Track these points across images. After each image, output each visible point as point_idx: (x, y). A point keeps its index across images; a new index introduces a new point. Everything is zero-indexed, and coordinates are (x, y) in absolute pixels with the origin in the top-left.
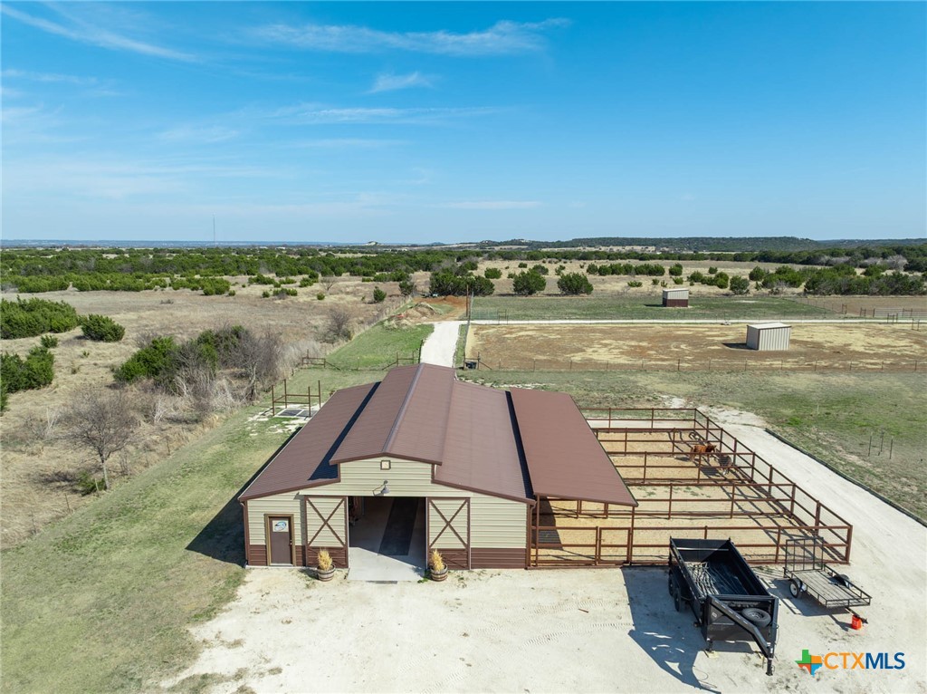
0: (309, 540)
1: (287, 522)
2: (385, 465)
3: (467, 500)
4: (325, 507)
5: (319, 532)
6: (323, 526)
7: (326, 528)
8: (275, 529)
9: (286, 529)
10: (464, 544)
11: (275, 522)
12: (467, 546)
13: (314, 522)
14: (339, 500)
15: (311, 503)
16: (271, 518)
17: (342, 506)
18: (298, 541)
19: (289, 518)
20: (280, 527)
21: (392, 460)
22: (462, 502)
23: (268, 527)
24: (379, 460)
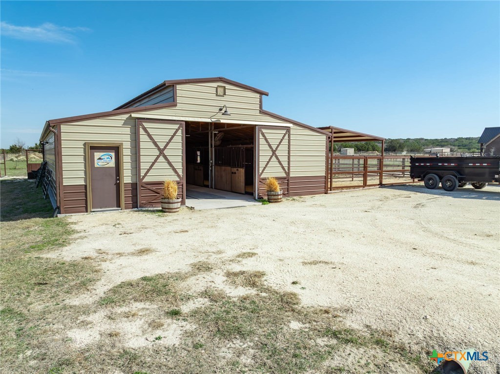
0: (142, 174)
1: (113, 154)
2: (220, 91)
3: (288, 129)
4: (162, 133)
5: (153, 163)
6: (158, 157)
7: (161, 159)
8: (98, 164)
9: (112, 164)
10: (285, 172)
11: (97, 155)
12: (288, 174)
13: (148, 152)
14: (176, 126)
15: (145, 129)
16: (93, 148)
17: (179, 133)
18: (127, 177)
19: (116, 149)
20: (105, 160)
21: (228, 86)
22: (284, 132)
23: (89, 161)
24: (215, 85)
